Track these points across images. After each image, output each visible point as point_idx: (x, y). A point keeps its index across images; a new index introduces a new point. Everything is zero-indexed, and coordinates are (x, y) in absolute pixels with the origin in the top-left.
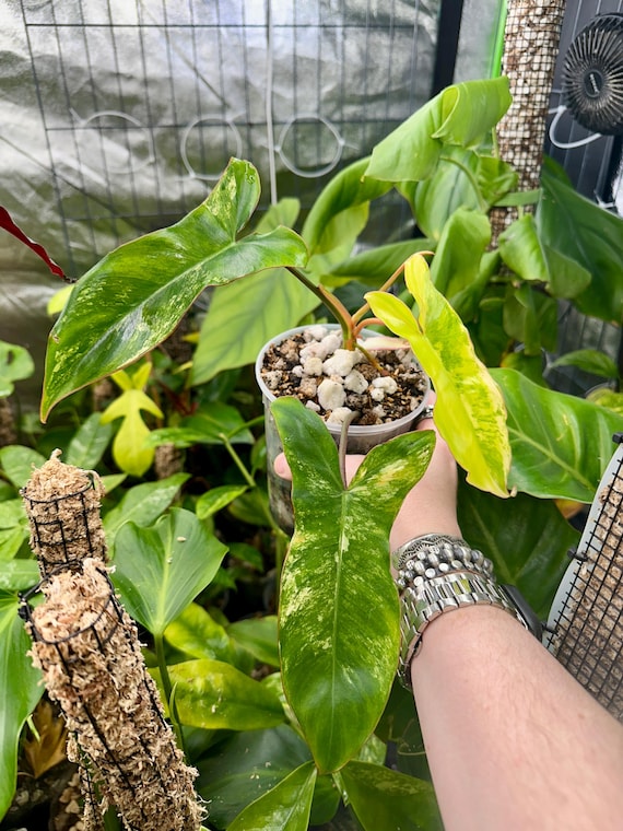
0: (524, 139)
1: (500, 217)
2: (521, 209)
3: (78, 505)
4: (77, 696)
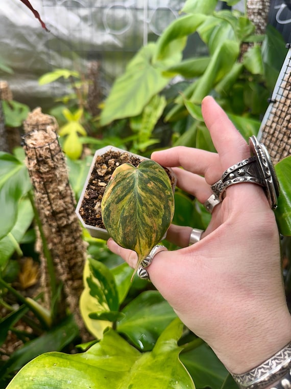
0: (259, 9)
1: (246, 48)
2: (255, 44)
4: (42, 178)
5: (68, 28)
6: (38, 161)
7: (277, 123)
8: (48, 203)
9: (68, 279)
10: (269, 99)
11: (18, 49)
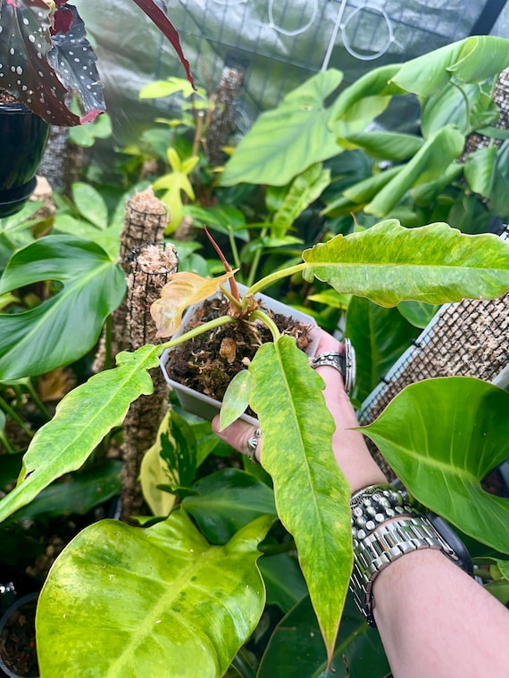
1: (476, 142)
2: (492, 140)
3: (156, 221)
4: (144, 306)
6: (147, 288)
8: (142, 336)
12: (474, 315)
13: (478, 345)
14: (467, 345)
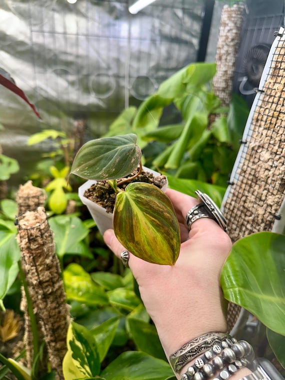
0: (223, 88)
1: (214, 118)
2: (221, 115)
3: (37, 200)
4: (31, 253)
5: (57, 91)
6: (29, 240)
7: (236, 201)
8: (36, 274)
9: (52, 341)
10: (228, 182)
11: (10, 108)
12: (244, 198)
13: (253, 216)
14: (247, 218)
